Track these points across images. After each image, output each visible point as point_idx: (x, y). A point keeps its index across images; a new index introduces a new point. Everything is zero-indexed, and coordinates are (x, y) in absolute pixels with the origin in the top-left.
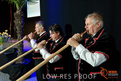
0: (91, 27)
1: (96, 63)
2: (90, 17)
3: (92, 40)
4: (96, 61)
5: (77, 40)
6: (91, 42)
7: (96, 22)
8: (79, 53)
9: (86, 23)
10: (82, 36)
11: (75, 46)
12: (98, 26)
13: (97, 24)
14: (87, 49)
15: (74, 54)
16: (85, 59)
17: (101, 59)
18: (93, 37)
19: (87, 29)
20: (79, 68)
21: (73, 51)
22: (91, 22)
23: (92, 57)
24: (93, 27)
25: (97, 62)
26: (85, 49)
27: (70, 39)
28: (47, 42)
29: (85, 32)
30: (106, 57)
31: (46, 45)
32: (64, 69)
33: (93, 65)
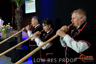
0: (76, 20)
1: (80, 50)
2: (75, 12)
3: (77, 31)
4: (80, 48)
5: (64, 31)
6: (76, 33)
7: (80, 17)
8: (66, 42)
9: (72, 17)
10: (68, 28)
11: (63, 36)
12: (82, 20)
13: (81, 18)
14: (72, 39)
15: (62, 43)
16: (71, 47)
17: (84, 46)
20: (66, 54)
21: (61, 40)
22: (76, 17)
23: (76, 44)
24: (78, 20)
25: (81, 49)
26: (71, 39)
27: (59, 30)
28: (40, 33)
30: (88, 45)
31: (40, 35)
32: (53, 54)
33: (78, 52)
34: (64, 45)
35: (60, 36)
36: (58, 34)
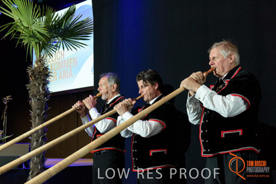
0: (220, 61)
1: (229, 109)
2: (217, 46)
3: (222, 82)
4: (229, 106)
5: (197, 81)
6: (221, 87)
7: (227, 55)
8: (201, 100)
9: (211, 56)
10: (205, 74)
11: (194, 89)
12: (231, 61)
13: (230, 56)
15: (192, 111)
18: (222, 79)
19: (212, 66)
20: (201, 132)
21: (190, 104)
22: (220, 55)
24: (222, 61)
25: (231, 107)
28: (134, 102)
29: (210, 70)
31: (131, 107)
33: (225, 114)
34: (196, 119)
35: (188, 89)
36: (185, 86)
